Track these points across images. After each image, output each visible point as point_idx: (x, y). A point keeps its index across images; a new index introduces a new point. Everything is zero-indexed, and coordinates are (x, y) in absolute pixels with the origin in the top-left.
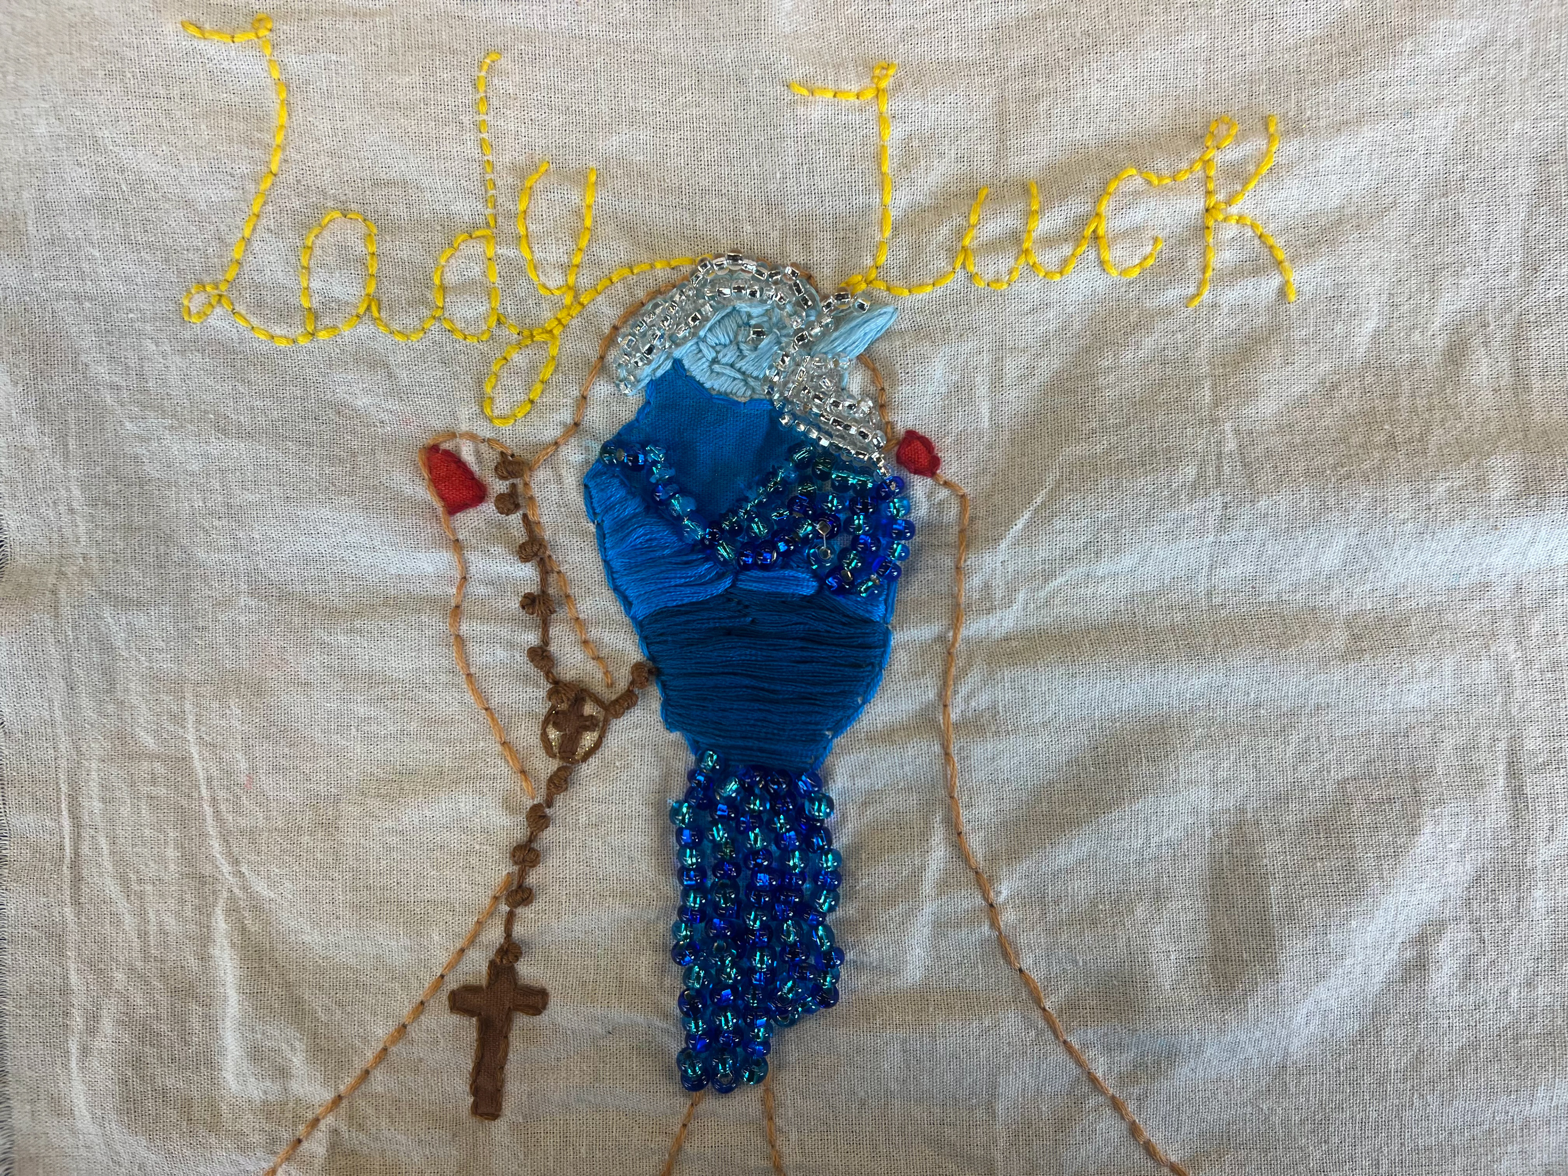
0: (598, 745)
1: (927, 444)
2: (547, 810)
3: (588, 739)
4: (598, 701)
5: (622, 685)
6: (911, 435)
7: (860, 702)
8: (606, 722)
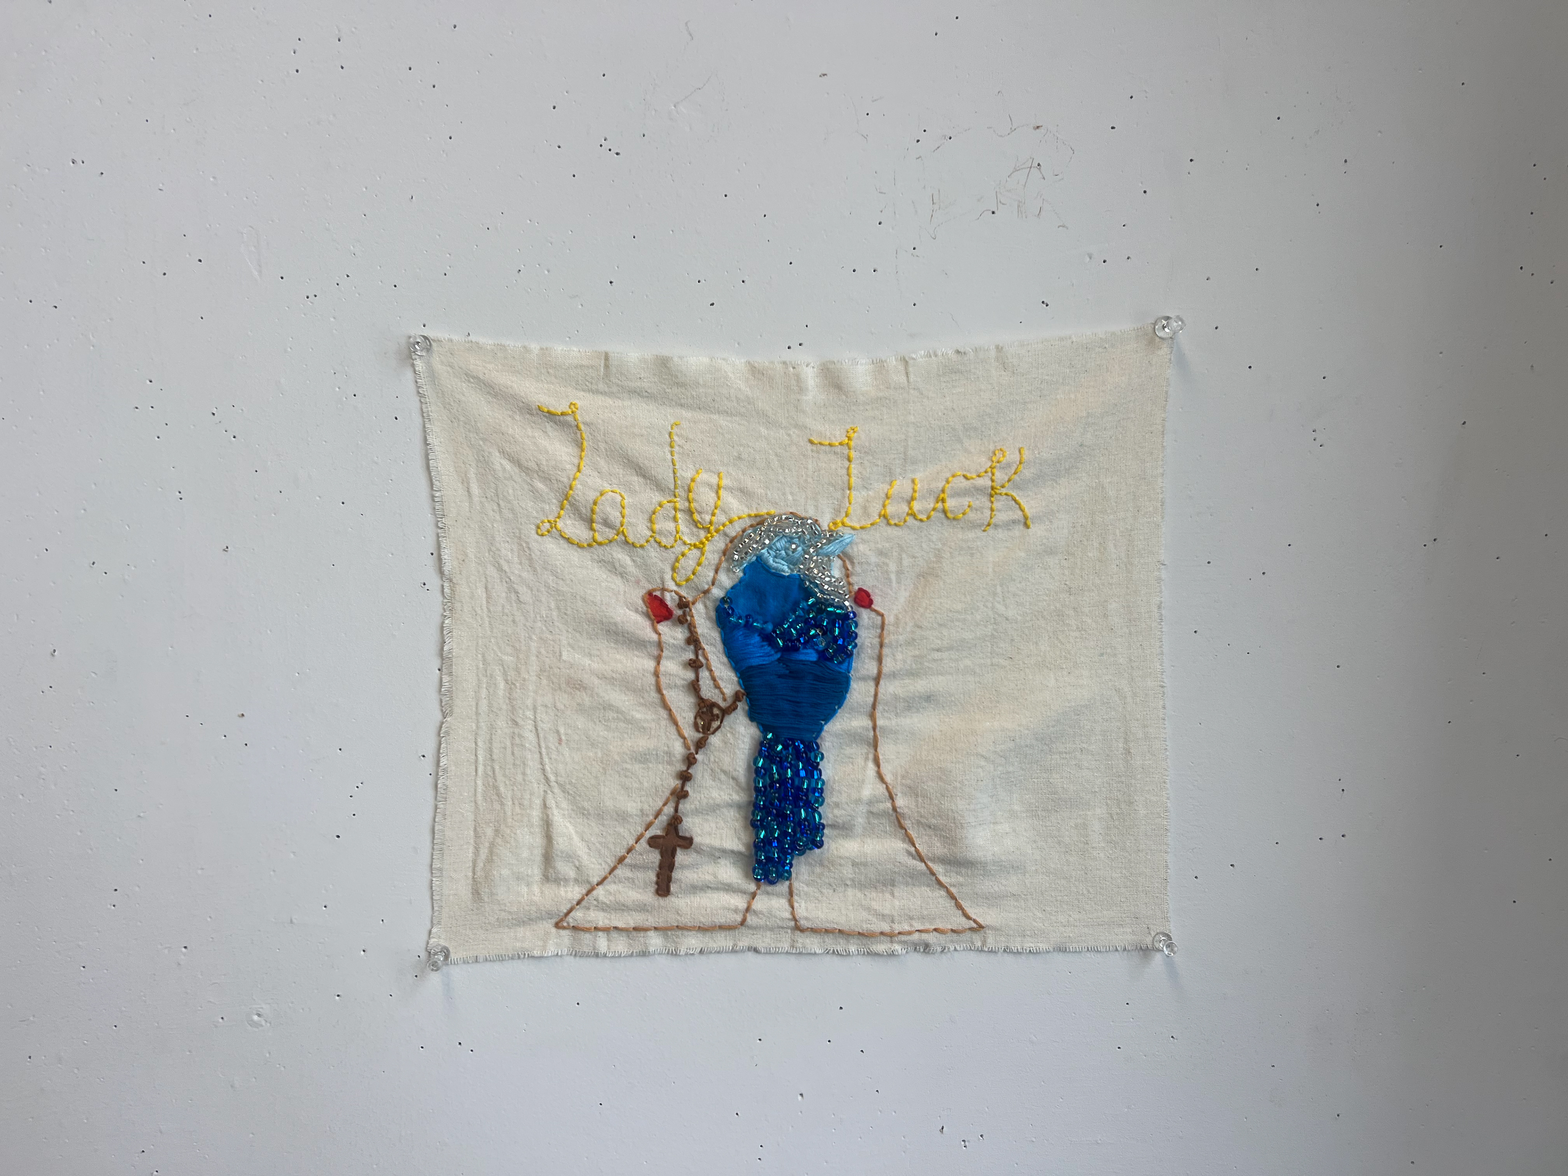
0: (719, 727)
1: (868, 594)
2: (696, 756)
3: (715, 724)
4: (719, 707)
5: (730, 701)
6: (861, 590)
7: (836, 707)
8: (723, 717)
